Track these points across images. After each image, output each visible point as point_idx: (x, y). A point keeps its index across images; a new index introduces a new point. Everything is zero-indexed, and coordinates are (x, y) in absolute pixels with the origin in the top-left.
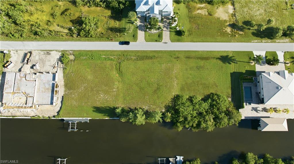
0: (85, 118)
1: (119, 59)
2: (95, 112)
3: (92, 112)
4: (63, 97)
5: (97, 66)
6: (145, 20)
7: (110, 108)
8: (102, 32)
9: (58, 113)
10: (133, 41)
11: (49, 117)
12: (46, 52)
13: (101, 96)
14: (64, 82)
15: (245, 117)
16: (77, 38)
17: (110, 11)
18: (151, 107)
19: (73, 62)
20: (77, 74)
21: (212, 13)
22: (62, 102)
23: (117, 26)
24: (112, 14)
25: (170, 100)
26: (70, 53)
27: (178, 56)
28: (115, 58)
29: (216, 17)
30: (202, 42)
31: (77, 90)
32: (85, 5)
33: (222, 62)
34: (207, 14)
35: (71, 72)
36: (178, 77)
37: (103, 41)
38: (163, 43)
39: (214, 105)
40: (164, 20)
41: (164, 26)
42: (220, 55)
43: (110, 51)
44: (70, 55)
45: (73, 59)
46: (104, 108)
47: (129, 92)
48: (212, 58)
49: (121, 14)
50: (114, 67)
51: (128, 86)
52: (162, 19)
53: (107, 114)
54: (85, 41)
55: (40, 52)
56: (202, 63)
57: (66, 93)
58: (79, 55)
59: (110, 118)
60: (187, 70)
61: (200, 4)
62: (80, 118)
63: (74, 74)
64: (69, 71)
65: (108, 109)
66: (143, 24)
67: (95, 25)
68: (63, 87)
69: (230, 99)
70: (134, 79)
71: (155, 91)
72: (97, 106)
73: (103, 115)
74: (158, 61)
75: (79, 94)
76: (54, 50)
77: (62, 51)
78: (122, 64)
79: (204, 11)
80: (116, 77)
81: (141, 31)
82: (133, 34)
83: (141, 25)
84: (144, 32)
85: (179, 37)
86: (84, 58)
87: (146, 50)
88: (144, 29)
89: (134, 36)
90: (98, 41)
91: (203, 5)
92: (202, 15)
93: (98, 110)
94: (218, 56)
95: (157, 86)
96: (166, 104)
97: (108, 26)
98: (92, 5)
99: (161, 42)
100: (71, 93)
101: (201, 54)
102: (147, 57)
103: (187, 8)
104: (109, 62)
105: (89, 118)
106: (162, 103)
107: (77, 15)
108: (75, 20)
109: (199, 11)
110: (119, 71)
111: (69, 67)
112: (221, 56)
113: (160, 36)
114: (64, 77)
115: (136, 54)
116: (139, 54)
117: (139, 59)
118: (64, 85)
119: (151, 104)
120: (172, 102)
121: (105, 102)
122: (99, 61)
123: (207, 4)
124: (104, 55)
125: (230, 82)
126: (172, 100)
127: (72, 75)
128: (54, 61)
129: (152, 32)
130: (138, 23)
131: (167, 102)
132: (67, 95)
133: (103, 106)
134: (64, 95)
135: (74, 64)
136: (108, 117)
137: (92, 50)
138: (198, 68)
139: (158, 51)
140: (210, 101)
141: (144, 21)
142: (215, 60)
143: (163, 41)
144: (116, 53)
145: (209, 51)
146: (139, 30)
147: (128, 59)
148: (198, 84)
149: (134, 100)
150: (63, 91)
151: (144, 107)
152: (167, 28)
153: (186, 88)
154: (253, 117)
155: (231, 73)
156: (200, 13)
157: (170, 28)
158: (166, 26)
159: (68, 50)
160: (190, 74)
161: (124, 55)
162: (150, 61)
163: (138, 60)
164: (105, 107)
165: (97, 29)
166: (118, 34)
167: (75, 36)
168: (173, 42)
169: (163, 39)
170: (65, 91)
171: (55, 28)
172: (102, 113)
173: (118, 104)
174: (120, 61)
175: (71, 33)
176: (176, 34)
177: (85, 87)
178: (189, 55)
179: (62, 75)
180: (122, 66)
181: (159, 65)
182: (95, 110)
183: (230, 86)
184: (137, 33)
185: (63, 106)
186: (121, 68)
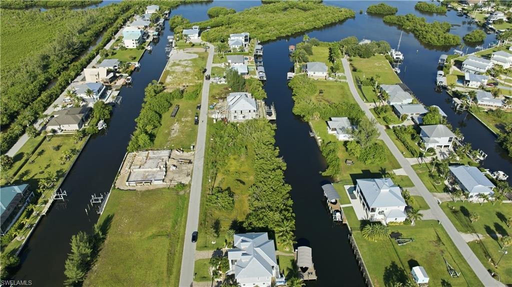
0: (103, 209)
1: (174, 234)
2: (108, 217)
3: (109, 214)
4: (135, 190)
8: (213, 216)
9: (118, 189)
10: (197, 247)
11: (115, 183)
12: (190, 173)
13: (127, 221)
14: (152, 190)
19: (175, 194)
20: (160, 198)
22: (129, 190)
23: (222, 229)
24: (239, 222)
26: (187, 191)
28: (175, 230)
31: (140, 200)
35: (163, 194)
37: (200, 217)
38: (192, 283)
41: (219, 283)
43: (186, 225)
44: (185, 191)
46: (109, 224)
50: (162, 230)
54: (201, 201)
55: (191, 169)
57: (139, 192)
58: (185, 199)
62: (105, 206)
65: (107, 228)
68: (147, 189)
70: (140, 252)
71: (117, 277)
73: (101, 224)
74: (162, 279)
75: (134, 202)
76: (192, 179)
77: (190, 185)
78: (164, 238)
80: (149, 233)
81: (212, 254)
82: (209, 246)
83: (223, 253)
84: (211, 258)
86: (179, 203)
87: (182, 263)
88: (216, 258)
89: (206, 247)
90: (200, 212)
93: (109, 220)
95: (124, 279)
97: (221, 220)
99: (194, 280)
100: (138, 196)
102: (172, 264)
104: (170, 224)
105: (101, 213)
107: (237, 192)
110: (157, 236)
111: (169, 192)
113: (204, 279)
114: (158, 189)
115: (178, 251)
116: (177, 255)
117: (170, 255)
119: (98, 274)
121: (117, 224)
122: (173, 216)
127: (159, 195)
128: (179, 180)
129: (211, 268)
130: (226, 249)
132: (136, 193)
133: (113, 223)
134: (137, 190)
135: (173, 195)
137: (188, 207)
139: (179, 277)
143: (195, 283)
144: (182, 230)
146: (215, 251)
147: (171, 243)
150: (141, 189)
151: (96, 265)
159: (190, 189)
161: (179, 238)
162: (165, 269)
163: (168, 254)
164: (111, 225)
166: (209, 231)
169: (198, 281)
170: (141, 191)
171: (220, 177)
172: (103, 223)
173: (110, 237)
174: (171, 235)
179: (161, 187)
181: (155, 280)
182: (110, 217)
184: (210, 250)
185: (124, 191)
186: (159, 237)
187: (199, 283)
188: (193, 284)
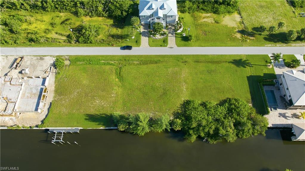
0: (74, 128)
1: (120, 63)
2: (88, 120)
3: (84, 120)
4: (51, 103)
5: (94, 71)
6: (149, 26)
7: (107, 115)
8: (103, 39)
9: (42, 122)
10: (136, 47)
11: (30, 127)
12: (39, 57)
13: (97, 101)
14: (55, 87)
15: (272, 124)
16: (75, 45)
17: (113, 20)
18: (156, 114)
19: (67, 68)
20: (70, 79)
21: (219, 21)
22: (49, 109)
23: (119, 33)
24: (114, 22)
25: (179, 106)
26: (66, 58)
27: (186, 61)
28: (115, 63)
29: (223, 24)
30: (211, 46)
31: (68, 95)
32: (86, 15)
33: (235, 66)
34: (213, 22)
35: (65, 77)
36: (187, 81)
37: (103, 46)
39: (232, 109)
40: (169, 27)
41: (169, 33)
42: (232, 59)
43: (111, 56)
44: (66, 60)
45: (68, 64)
46: (99, 116)
47: (130, 98)
48: (224, 62)
49: (124, 23)
50: (114, 71)
51: (129, 91)
52: (167, 26)
53: (102, 123)
54: (84, 47)
55: (32, 57)
56: (213, 67)
57: (56, 99)
58: (75, 60)
59: (106, 127)
60: (196, 74)
61: (206, 14)
62: (68, 128)
63: (67, 79)
64: (62, 76)
65: (104, 117)
66: (147, 31)
67: (95, 32)
68: (53, 92)
69: (251, 105)
70: (137, 84)
71: (161, 96)
72: (90, 114)
73: (97, 123)
74: (164, 65)
75: (70, 100)
76: (48, 56)
77: (57, 56)
79: (211, 20)
80: (116, 81)
81: (145, 37)
82: (136, 39)
83: (145, 31)
84: (148, 38)
85: (186, 43)
86: (81, 63)
87: (151, 54)
88: (148, 35)
89: (136, 42)
90: (98, 47)
91: (209, 15)
92: (209, 23)
93: (92, 118)
94: (231, 59)
95: (163, 91)
96: (174, 111)
97: (109, 34)
98: (95, 15)
99: (166, 46)
100: (61, 99)
101: (211, 58)
102: (151, 61)
103: (192, 17)
104: (108, 67)
105: (79, 128)
106: (169, 110)
107: (78, 24)
108: (75, 28)
109: (205, 20)
110: (120, 75)
111: (63, 72)
112: (234, 60)
113: (165, 41)
114: (55, 82)
115: (139, 58)
116: (142, 59)
117: (142, 63)
118: (55, 90)
119: (157, 111)
120: (182, 108)
121: (100, 109)
122: (98, 66)
123: (212, 14)
124: (103, 60)
125: (248, 86)
126: (181, 106)
127: (65, 80)
128: (46, 66)
129: (156, 38)
130: (142, 29)
131: (176, 108)
132: (57, 101)
133: (98, 113)
134: (52, 101)
135: (69, 69)
136: (104, 126)
137: (90, 55)
138: (210, 72)
139: (164, 55)
140: (227, 105)
141: (148, 28)
142: (227, 64)
143: (168, 46)
144: (116, 58)
145: (220, 55)
146: (143, 36)
147: (129, 64)
148: (210, 89)
149: (136, 106)
150: (53, 97)
152: (172, 34)
153: (197, 93)
154: (282, 124)
155: (247, 77)
156: (206, 21)
157: (175, 34)
158: (171, 32)
159: (64, 56)
160: (201, 78)
161: (125, 60)
162: (155, 65)
163: (141, 65)
164: (100, 114)
165: (98, 36)
166: (120, 40)
167: (73, 42)
168: (179, 47)
169: (168, 44)
170: (55, 97)
171: (52, 35)
172: (96, 122)
173: (116, 111)
174: (120, 66)
175: (69, 40)
176: (182, 40)
177: (78, 93)
178: (197, 60)
179: (54, 80)
180: (124, 70)
181: (165, 69)
182: (87, 118)
183: (249, 90)
184: (140, 39)
185: (49, 114)
186: (121, 73)
187: (169, 44)
188: (170, 47)
